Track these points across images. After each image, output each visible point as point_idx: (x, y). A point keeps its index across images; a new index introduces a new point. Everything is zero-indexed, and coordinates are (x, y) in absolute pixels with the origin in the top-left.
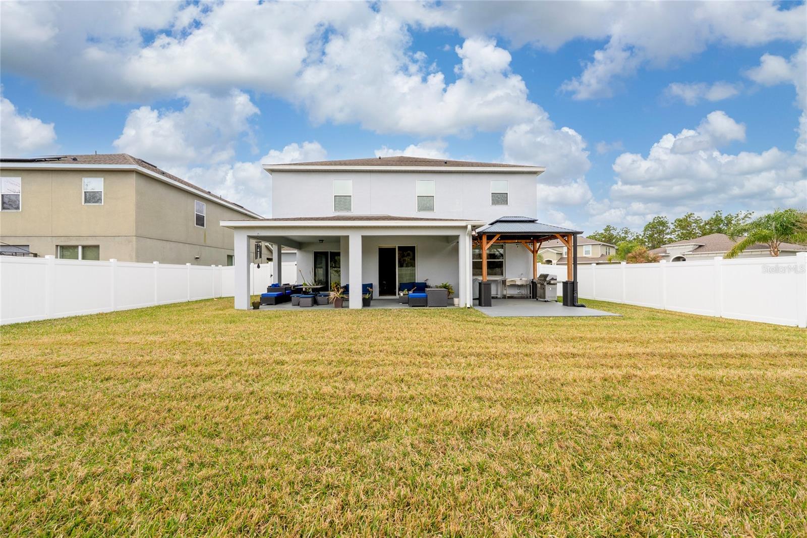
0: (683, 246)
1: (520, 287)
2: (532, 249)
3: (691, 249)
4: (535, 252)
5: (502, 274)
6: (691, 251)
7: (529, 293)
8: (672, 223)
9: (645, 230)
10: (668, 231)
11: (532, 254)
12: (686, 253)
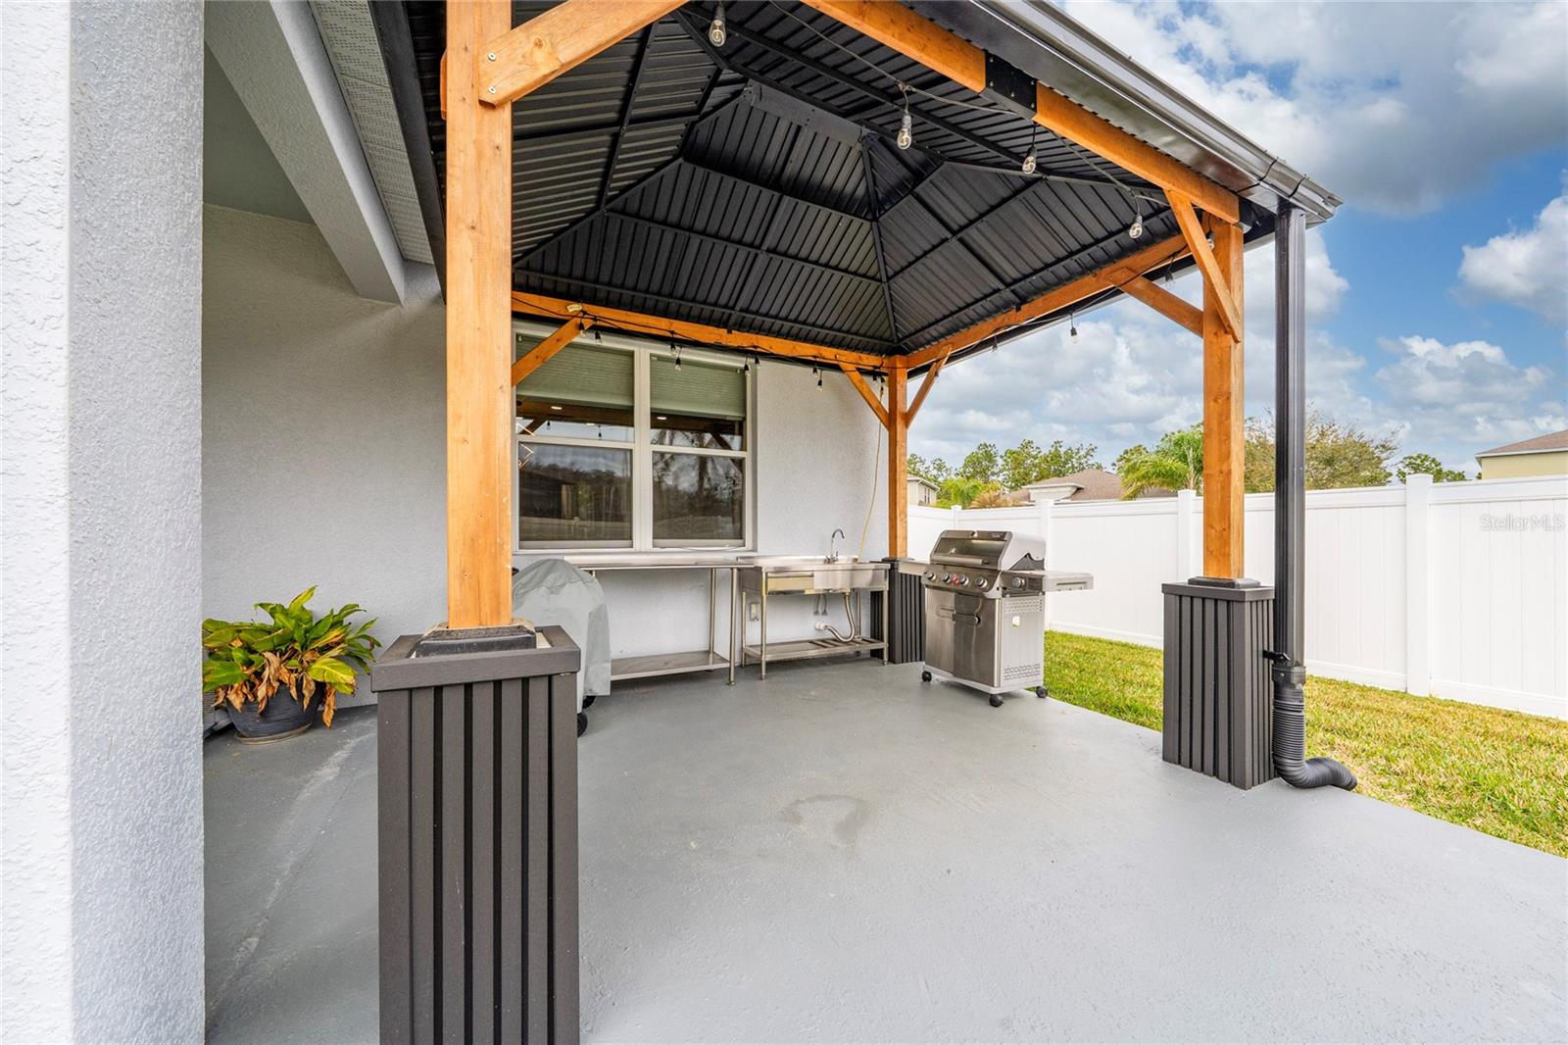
0: (1056, 487)
1: (825, 600)
2: (885, 404)
3: (1069, 494)
4: (895, 419)
5: (739, 535)
6: (1068, 498)
7: (866, 633)
8: (1001, 457)
9: (965, 466)
10: (996, 470)
11: (885, 433)
12: (1061, 501)
